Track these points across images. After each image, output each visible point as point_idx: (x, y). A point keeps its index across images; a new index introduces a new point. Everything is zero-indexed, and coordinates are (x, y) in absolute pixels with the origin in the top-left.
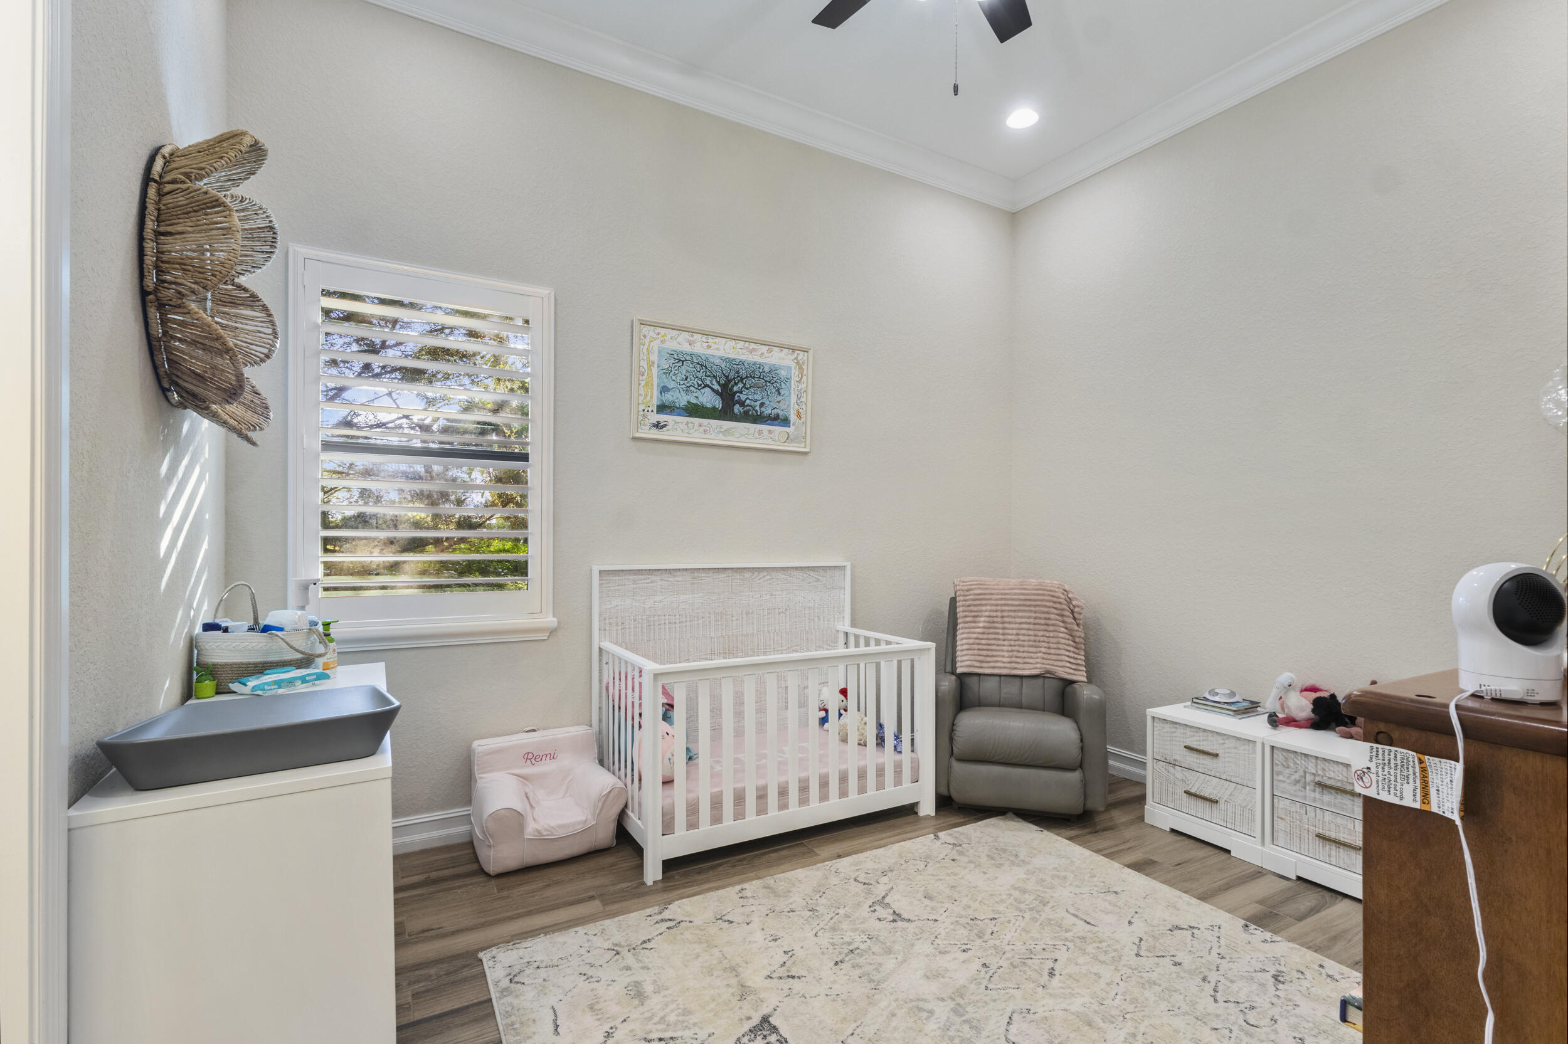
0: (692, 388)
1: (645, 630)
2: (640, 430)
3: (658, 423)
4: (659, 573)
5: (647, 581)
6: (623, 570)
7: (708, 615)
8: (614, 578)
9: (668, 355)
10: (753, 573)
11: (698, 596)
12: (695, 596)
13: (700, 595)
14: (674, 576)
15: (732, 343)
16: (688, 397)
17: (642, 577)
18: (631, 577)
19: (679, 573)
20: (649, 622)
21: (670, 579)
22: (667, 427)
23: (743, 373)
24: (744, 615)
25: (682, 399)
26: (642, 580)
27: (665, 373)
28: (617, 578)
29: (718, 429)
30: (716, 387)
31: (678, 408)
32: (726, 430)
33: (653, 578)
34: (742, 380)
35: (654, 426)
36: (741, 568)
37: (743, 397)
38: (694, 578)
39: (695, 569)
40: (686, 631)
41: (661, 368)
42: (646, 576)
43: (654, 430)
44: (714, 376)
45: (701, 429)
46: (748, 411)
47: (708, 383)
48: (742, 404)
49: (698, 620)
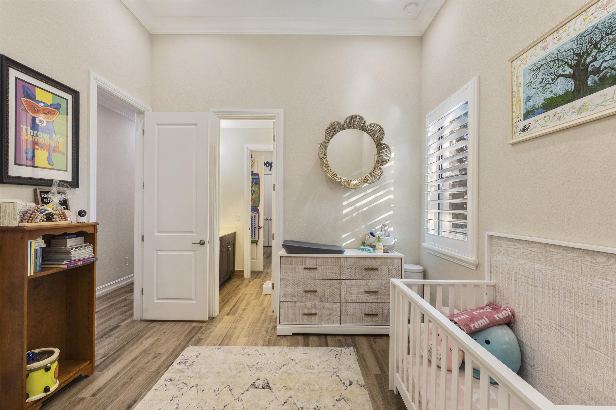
0: (548, 86)
1: (513, 282)
2: (514, 137)
3: (525, 127)
4: (522, 242)
5: (514, 247)
6: (502, 237)
7: (557, 288)
8: (498, 241)
9: (529, 71)
10: (609, 259)
11: (549, 268)
12: (548, 267)
13: (551, 268)
14: (532, 247)
15: (580, 18)
16: (544, 95)
17: (512, 243)
18: (507, 243)
19: (535, 245)
20: (515, 277)
21: (529, 249)
22: (531, 128)
23: (596, 37)
24: (596, 303)
25: (539, 100)
26: (512, 245)
27: (528, 87)
28: (500, 242)
29: (572, 111)
30: (569, 71)
31: (537, 109)
32: (579, 108)
33: (519, 246)
34: (595, 45)
35: (522, 131)
36: (594, 251)
37: (597, 64)
38: (547, 251)
39: (547, 244)
40: (540, 295)
41: (525, 84)
42: (514, 243)
43: (523, 134)
44: (566, 63)
45: (556, 117)
46: (605, 76)
47: (561, 72)
48: (597, 71)
49: (549, 289)
